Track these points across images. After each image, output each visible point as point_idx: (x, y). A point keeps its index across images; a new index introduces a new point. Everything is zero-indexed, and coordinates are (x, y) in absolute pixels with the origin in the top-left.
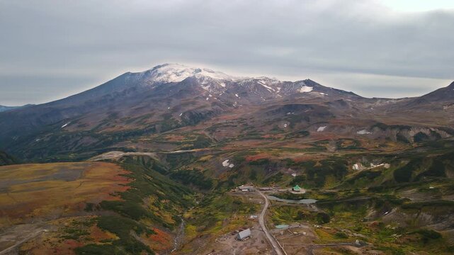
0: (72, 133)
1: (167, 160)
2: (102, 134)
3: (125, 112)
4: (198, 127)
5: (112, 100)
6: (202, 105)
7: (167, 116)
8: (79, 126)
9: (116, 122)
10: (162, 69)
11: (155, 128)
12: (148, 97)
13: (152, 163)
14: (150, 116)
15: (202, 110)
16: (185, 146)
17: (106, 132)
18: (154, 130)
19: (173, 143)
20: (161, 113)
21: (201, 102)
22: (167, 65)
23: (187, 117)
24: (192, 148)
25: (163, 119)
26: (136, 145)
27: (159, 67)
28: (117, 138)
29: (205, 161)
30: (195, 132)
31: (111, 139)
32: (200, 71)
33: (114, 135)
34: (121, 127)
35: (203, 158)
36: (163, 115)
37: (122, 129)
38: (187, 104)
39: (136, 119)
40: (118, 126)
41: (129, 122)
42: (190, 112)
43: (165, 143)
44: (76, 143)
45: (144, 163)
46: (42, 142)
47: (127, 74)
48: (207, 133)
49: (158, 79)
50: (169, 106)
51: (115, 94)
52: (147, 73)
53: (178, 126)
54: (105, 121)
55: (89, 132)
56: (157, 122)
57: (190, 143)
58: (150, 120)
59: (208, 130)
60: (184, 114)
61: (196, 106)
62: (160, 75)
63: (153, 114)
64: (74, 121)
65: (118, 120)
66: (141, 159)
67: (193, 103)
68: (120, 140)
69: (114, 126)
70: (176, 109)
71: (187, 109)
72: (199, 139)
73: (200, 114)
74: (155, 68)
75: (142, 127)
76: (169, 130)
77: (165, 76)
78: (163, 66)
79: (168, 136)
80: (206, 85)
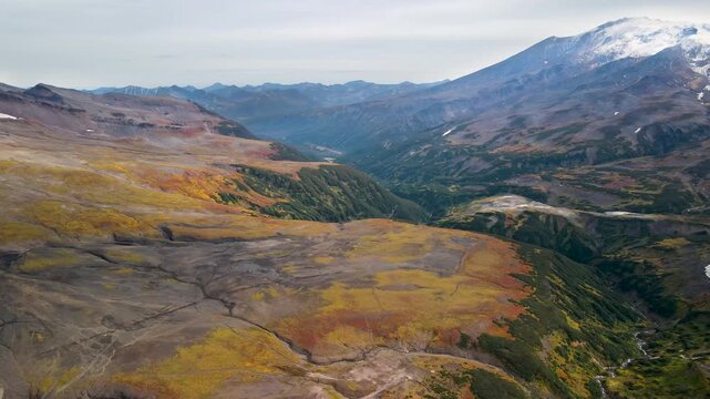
0: (456, 148)
1: (598, 230)
2: (497, 155)
3: (537, 117)
4: (670, 161)
5: (520, 88)
6: (687, 111)
7: (610, 132)
8: (467, 137)
9: (521, 134)
10: (616, 28)
11: (584, 154)
12: (582, 87)
13: (569, 231)
14: (579, 128)
15: (683, 123)
16: (636, 202)
17: (503, 153)
18: (582, 158)
19: (611, 192)
20: (600, 124)
21: (684, 105)
22: (625, 20)
23: (649, 137)
24: (649, 210)
25: (599, 137)
26: (548, 184)
27: (610, 24)
28: (519, 166)
29: (670, 250)
30: (660, 173)
31: (509, 165)
32: (694, 31)
33: (517, 158)
34: (528, 146)
35: (667, 243)
36: (602, 130)
37: (529, 149)
38: (651, 110)
39: (556, 131)
40: (524, 142)
41: (541, 137)
42: (657, 125)
43: (599, 190)
44: (460, 165)
45: (556, 229)
46: (417, 156)
47: (550, 40)
48: (686, 179)
49: (603, 49)
50: (616, 108)
51: (526, 79)
52: (586, 37)
53: (630, 155)
54: (504, 132)
55: (479, 147)
56: (590, 143)
57: (645, 197)
58: (580, 137)
59: (690, 171)
60: (644, 129)
61: (672, 113)
62: (609, 39)
63: (585, 125)
64: (460, 125)
65: (524, 131)
67: (668, 107)
68: (523, 171)
69: (517, 143)
70: (628, 120)
71: (652, 119)
72: (666, 190)
73: (679, 131)
74: (602, 27)
75: (562, 150)
76: (610, 160)
77: (619, 42)
78: (618, 22)
79: (606, 176)
80: (701, 64)
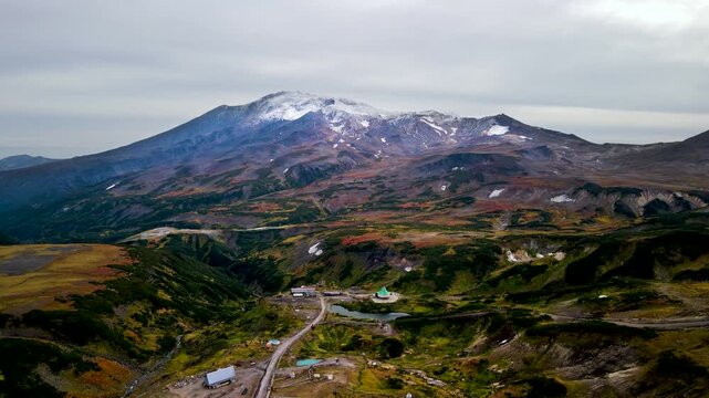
0: (117, 200)
1: (237, 242)
2: (160, 200)
3: (202, 166)
4: (308, 189)
5: (195, 148)
6: (324, 155)
7: (263, 173)
8: (130, 189)
9: (186, 182)
10: (276, 99)
11: (241, 192)
12: (244, 143)
13: (210, 247)
14: (238, 172)
15: (322, 163)
16: (275, 219)
17: (165, 198)
18: (239, 195)
19: (256, 215)
20: (256, 168)
21: (322, 151)
22: (282, 93)
23: (295, 174)
24: (284, 223)
25: (255, 177)
26: (202, 217)
27: (271, 96)
28: (181, 207)
29: (291, 244)
30: (298, 198)
31: (171, 208)
32: (333, 102)
33: (176, 202)
34: (192, 190)
35: (289, 240)
36: (257, 172)
37: (191, 193)
38: (297, 154)
39: (216, 177)
40: (188, 187)
41: (204, 182)
42: (300, 165)
43: (247, 215)
44: (119, 214)
45: (197, 245)
46: (71, 212)
47: (222, 108)
48: (316, 201)
49: (267, 116)
50: (271, 156)
51: (199, 140)
52: (252, 107)
53: (279, 188)
54: (171, 181)
55: (143, 197)
56: (247, 183)
57: (283, 215)
58: (237, 179)
59: (320, 194)
60: (291, 169)
61: (314, 156)
62: (271, 108)
63: (244, 169)
64: (125, 180)
65: (190, 179)
66: (194, 240)
67: (309, 152)
68: (186, 210)
69: (181, 189)
70: (279, 163)
71: (302, 160)
72: (300, 209)
73: (317, 169)
74: (265, 98)
75: (222, 190)
76: (263, 194)
77: (279, 110)
78: (278, 94)
79: (256, 204)
80: (337, 124)
